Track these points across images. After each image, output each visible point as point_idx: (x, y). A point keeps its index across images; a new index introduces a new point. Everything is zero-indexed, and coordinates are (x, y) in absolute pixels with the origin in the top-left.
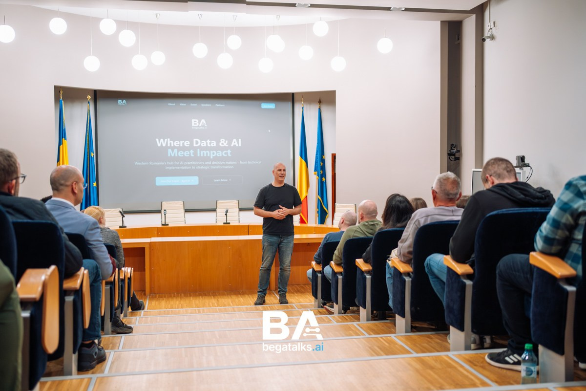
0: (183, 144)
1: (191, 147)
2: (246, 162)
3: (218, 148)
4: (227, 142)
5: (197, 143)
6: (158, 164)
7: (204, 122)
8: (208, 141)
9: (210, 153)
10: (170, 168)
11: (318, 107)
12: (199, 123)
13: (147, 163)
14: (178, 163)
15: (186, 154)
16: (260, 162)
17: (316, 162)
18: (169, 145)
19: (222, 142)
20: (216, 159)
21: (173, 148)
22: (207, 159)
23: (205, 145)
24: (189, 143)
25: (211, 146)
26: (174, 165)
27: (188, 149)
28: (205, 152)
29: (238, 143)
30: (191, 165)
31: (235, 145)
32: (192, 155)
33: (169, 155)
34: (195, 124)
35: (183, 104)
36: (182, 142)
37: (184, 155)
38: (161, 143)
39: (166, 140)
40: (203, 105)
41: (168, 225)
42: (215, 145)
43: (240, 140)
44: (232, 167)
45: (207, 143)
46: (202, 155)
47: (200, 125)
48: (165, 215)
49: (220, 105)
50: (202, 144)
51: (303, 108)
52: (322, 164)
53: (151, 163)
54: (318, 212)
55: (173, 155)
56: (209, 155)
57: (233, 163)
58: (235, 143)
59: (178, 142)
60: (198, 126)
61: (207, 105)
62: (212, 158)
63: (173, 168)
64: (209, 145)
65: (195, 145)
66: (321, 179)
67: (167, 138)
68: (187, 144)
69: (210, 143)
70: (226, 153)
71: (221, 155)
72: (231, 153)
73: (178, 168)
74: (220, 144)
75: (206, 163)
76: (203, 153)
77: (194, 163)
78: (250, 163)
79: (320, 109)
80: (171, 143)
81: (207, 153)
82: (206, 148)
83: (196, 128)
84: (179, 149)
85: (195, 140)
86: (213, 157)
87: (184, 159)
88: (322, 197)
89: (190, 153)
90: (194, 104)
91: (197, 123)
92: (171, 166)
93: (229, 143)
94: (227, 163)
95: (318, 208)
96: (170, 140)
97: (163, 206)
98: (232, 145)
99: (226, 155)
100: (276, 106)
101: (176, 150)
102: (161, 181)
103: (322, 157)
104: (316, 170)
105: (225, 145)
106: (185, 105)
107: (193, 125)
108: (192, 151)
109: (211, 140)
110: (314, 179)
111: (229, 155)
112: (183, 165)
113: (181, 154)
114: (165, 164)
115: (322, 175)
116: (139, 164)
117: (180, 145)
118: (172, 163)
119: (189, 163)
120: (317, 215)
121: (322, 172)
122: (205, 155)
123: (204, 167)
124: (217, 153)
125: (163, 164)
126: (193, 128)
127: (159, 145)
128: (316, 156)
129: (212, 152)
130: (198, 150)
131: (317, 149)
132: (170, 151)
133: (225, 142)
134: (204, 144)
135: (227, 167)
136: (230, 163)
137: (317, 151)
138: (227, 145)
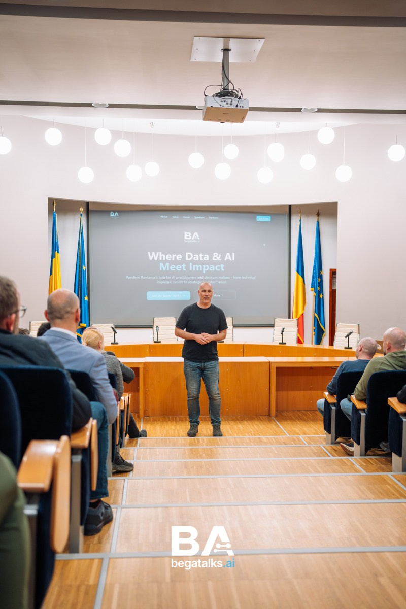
0: (175, 257)
1: (183, 260)
2: (239, 277)
3: (211, 262)
4: (220, 256)
5: (189, 256)
6: (150, 278)
7: (197, 235)
8: (201, 255)
9: (203, 267)
10: (161, 283)
11: (316, 220)
12: (192, 236)
13: (138, 277)
14: (170, 277)
15: (178, 268)
16: (254, 278)
17: (313, 278)
18: (161, 259)
19: (215, 256)
20: (209, 273)
21: (165, 262)
22: (200, 273)
23: (198, 259)
24: (181, 257)
25: (204, 260)
26: (165, 280)
27: (180, 263)
28: (197, 267)
29: (232, 258)
30: (183, 280)
31: (228, 260)
32: (184, 269)
33: (161, 269)
34: (187, 237)
35: (175, 217)
36: (174, 256)
37: (176, 269)
38: (152, 256)
39: (158, 253)
40: (196, 218)
41: (160, 342)
42: (208, 259)
43: (234, 254)
44: (225, 282)
45: (199, 257)
46: (194, 270)
47: (193, 238)
48: (157, 331)
49: (213, 218)
50: (194, 258)
51: (300, 221)
52: (319, 280)
53: (142, 277)
54: (314, 330)
55: (164, 269)
56: (201, 270)
57: (226, 278)
58: (228, 257)
59: (170, 256)
60: (191, 239)
61: (200, 217)
62: (204, 272)
63: (165, 282)
64: (201, 259)
65: (187, 259)
66: (319, 296)
67: (159, 252)
68: (179, 257)
69: (203, 257)
70: (219, 268)
71: (213, 270)
72: (224, 268)
73: (170, 282)
74: (213, 259)
75: (198, 278)
76: (196, 268)
77: (186, 277)
78: (243, 278)
79: (318, 222)
80: (162, 257)
81: (199, 267)
82: (199, 262)
83: (189, 241)
84: (171, 262)
85: (187, 254)
86: (206, 271)
87: (176, 273)
88: (319, 315)
89: (182, 267)
90: (186, 217)
91: (189, 236)
92: (162, 280)
93: (223, 257)
94: (220, 277)
95: (314, 326)
96: (162, 254)
97: (155, 322)
98: (226, 259)
99: (219, 270)
100: (271, 219)
101: (167, 264)
102: (152, 296)
103: (319, 273)
104: (313, 286)
105: (219, 259)
106: (178, 217)
107: (186, 238)
108: (184, 266)
109: (203, 254)
110: (311, 295)
111: (222, 270)
112: (175, 280)
113: (172, 268)
114: (157, 278)
115: (320, 292)
116: (130, 278)
117: (172, 258)
118: (164, 277)
119: (181, 278)
120: (314, 333)
121: (319, 288)
122: (198, 270)
123: (196, 282)
124: (210, 267)
125: (155, 278)
126: (185, 241)
127: (151, 258)
128: (313, 272)
129: (204, 266)
130: (191, 264)
131: (315, 264)
132: (161, 264)
133: (218, 256)
134: (196, 258)
135: (219, 282)
136: (223, 278)
137: (315, 267)
138: (220, 260)
